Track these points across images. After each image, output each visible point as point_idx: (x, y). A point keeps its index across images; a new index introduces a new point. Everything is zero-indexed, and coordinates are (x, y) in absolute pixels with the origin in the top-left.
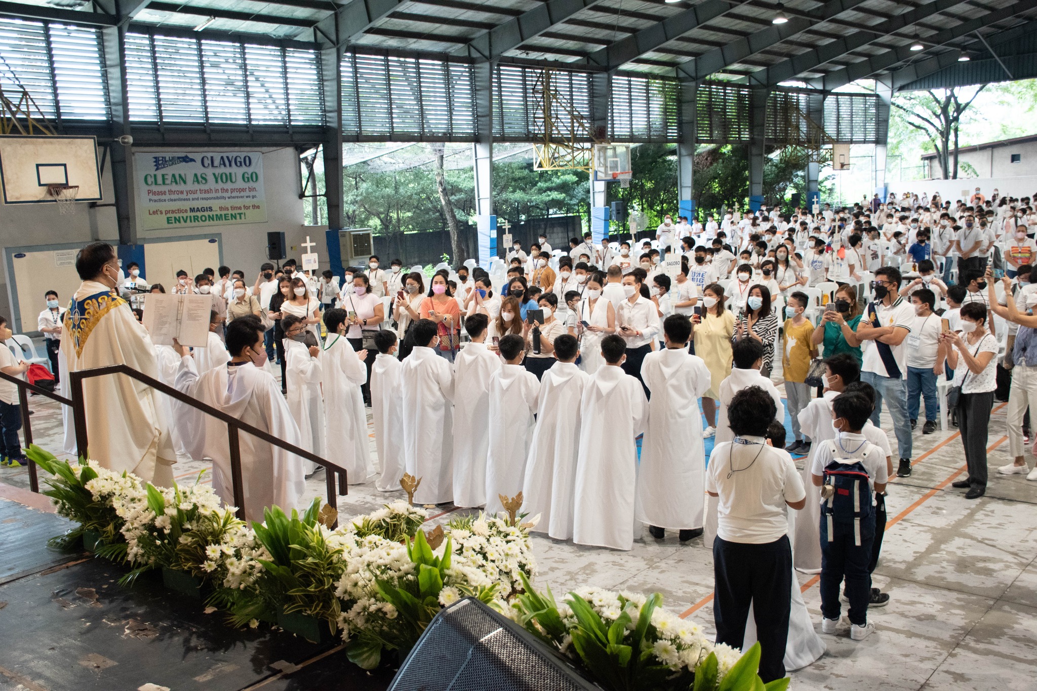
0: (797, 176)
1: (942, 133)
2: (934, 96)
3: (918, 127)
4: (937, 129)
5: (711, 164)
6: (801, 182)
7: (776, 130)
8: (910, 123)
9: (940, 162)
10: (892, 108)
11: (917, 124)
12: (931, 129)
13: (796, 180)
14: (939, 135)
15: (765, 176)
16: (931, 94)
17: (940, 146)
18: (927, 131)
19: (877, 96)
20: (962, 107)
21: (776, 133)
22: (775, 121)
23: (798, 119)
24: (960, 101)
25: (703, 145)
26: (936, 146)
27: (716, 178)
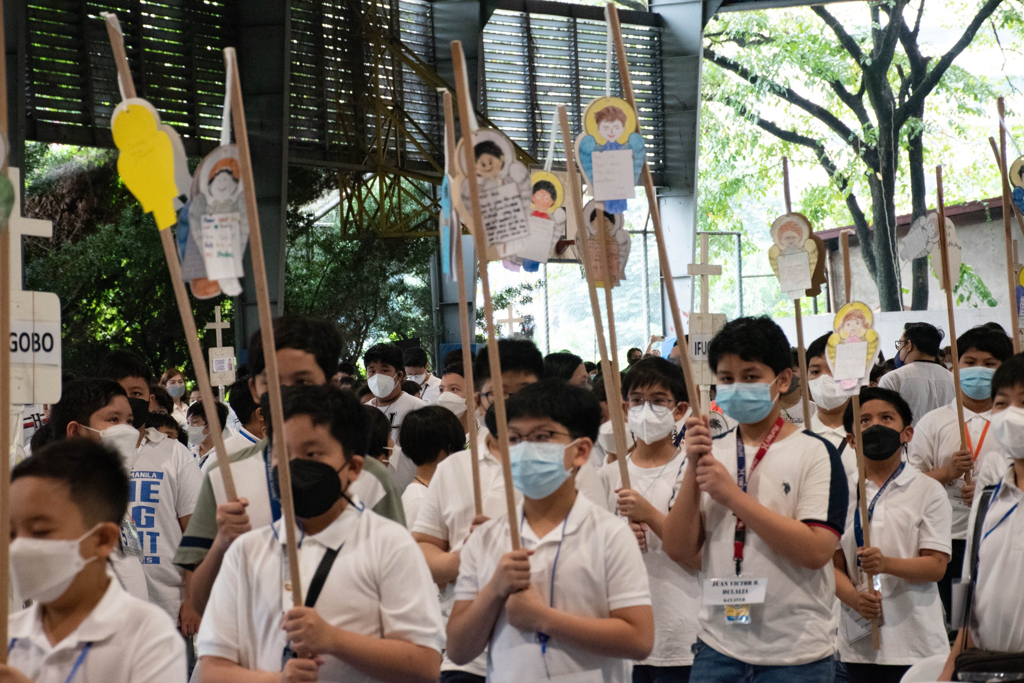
0: (401, 288)
1: (870, 157)
2: (839, 30)
3: (790, 137)
4: (855, 143)
5: (89, 228)
6: (416, 314)
7: (322, 115)
8: (763, 124)
9: (869, 256)
10: (707, 67)
11: (783, 126)
12: (835, 144)
13: (397, 302)
14: (863, 167)
15: (290, 281)
16: (830, 20)
17: (866, 204)
18: (820, 150)
19: (657, 21)
20: (931, 68)
21: (322, 126)
22: (321, 83)
23: (398, 80)
24: (924, 50)
25: (57, 149)
26: (851, 200)
27: (109, 285)
